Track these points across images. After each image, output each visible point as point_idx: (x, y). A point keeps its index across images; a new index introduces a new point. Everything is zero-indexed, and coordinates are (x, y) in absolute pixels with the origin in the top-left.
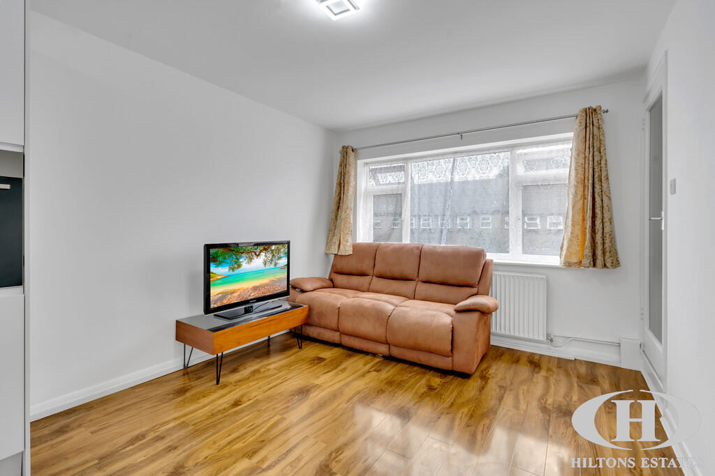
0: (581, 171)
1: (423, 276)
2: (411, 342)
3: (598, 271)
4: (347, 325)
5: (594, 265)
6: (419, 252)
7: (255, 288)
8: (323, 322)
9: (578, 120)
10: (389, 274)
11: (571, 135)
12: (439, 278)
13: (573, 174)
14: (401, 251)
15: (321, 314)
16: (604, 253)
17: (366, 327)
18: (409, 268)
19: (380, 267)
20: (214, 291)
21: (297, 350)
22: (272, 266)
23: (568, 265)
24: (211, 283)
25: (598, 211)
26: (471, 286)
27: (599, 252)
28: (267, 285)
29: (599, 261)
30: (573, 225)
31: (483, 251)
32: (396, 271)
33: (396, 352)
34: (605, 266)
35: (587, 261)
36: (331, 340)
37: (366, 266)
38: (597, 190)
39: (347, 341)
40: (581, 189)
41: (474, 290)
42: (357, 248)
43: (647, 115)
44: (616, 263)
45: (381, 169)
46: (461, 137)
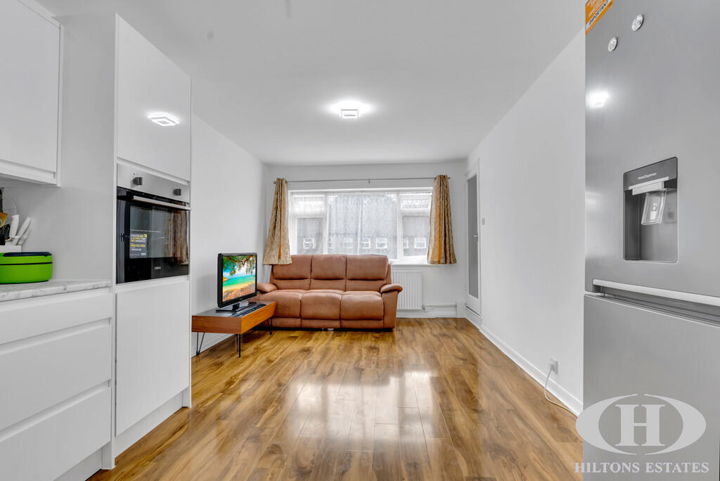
0: (438, 210)
1: (350, 275)
2: (358, 315)
3: (448, 265)
4: (309, 311)
5: (446, 263)
6: (344, 259)
7: (242, 290)
8: (287, 313)
9: (436, 181)
10: (324, 276)
11: (432, 188)
12: (362, 276)
13: (434, 211)
14: (329, 260)
15: (285, 306)
16: (450, 256)
17: (325, 311)
18: (339, 271)
19: (316, 271)
20: (225, 289)
21: (269, 336)
22: (250, 274)
23: (433, 262)
24: (223, 284)
25: (447, 232)
26: (382, 279)
27: (448, 255)
28: (247, 288)
29: (448, 261)
30: (435, 241)
31: (386, 257)
32: (330, 274)
33: (346, 324)
34: (450, 263)
35: (443, 260)
36: (292, 326)
37: (305, 271)
38: (446, 221)
39: (307, 323)
40: (438, 220)
41: (385, 282)
42: (293, 258)
43: (467, 183)
44: (455, 261)
45: (305, 198)
46: (369, 182)
